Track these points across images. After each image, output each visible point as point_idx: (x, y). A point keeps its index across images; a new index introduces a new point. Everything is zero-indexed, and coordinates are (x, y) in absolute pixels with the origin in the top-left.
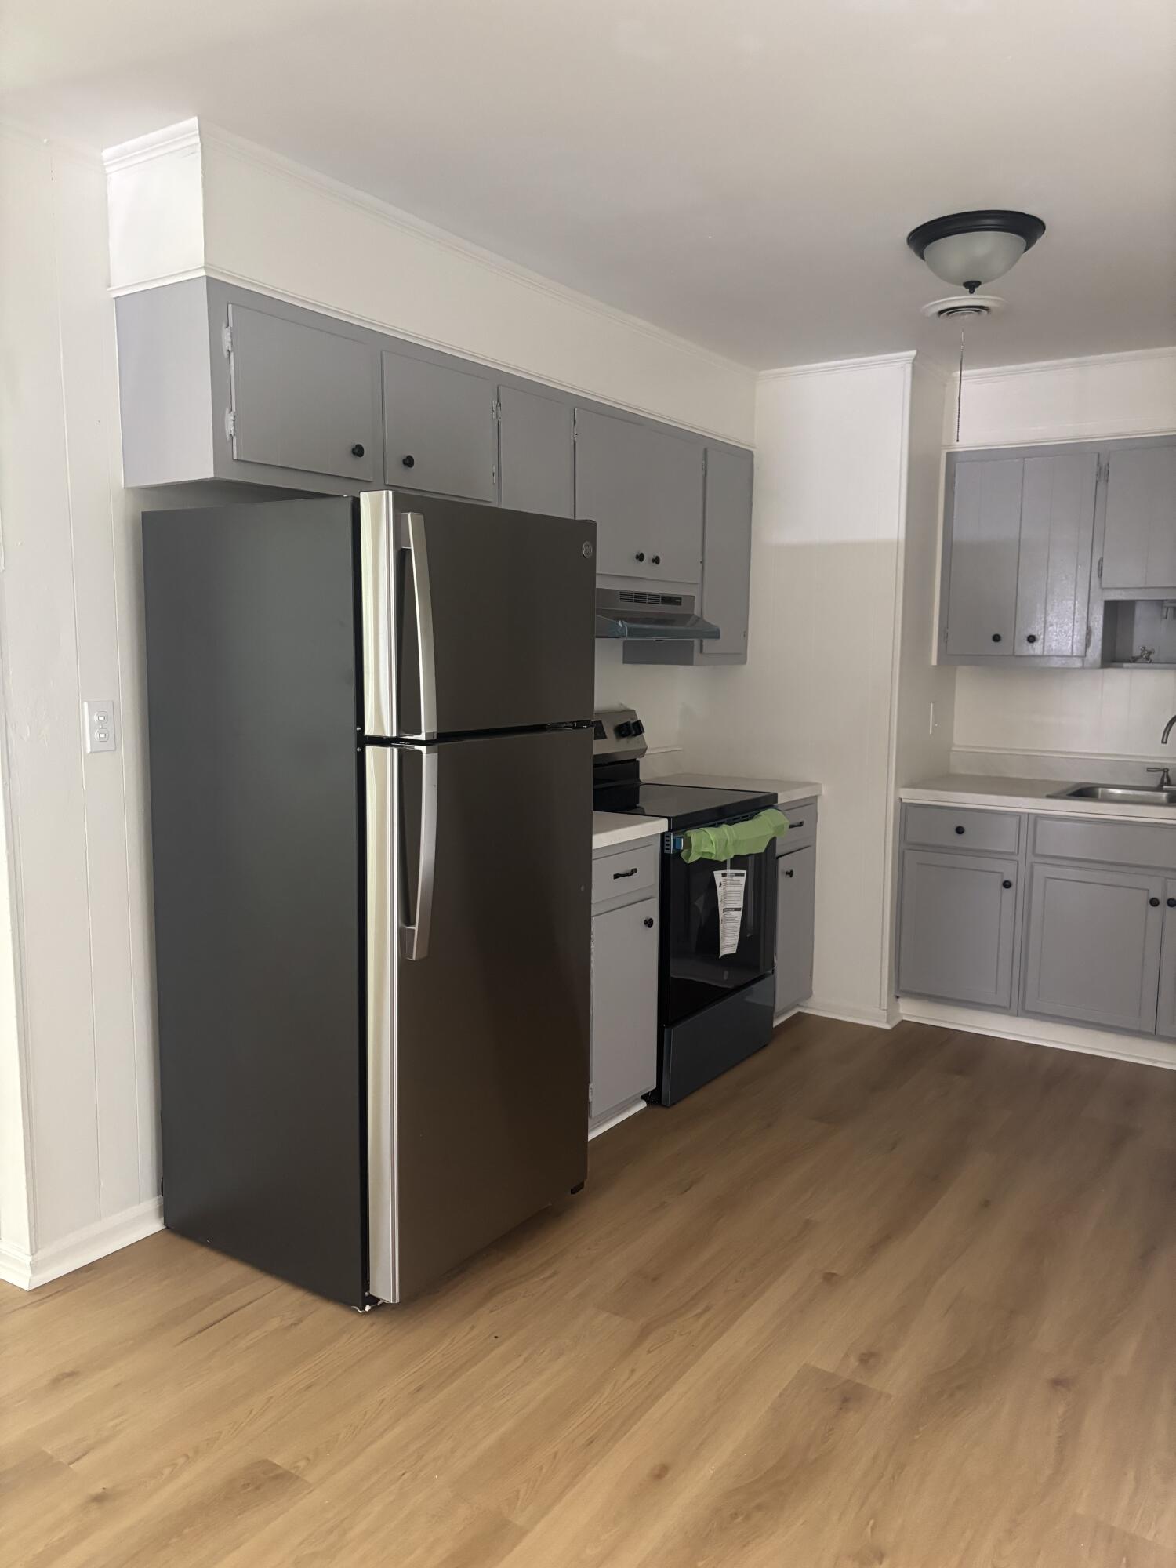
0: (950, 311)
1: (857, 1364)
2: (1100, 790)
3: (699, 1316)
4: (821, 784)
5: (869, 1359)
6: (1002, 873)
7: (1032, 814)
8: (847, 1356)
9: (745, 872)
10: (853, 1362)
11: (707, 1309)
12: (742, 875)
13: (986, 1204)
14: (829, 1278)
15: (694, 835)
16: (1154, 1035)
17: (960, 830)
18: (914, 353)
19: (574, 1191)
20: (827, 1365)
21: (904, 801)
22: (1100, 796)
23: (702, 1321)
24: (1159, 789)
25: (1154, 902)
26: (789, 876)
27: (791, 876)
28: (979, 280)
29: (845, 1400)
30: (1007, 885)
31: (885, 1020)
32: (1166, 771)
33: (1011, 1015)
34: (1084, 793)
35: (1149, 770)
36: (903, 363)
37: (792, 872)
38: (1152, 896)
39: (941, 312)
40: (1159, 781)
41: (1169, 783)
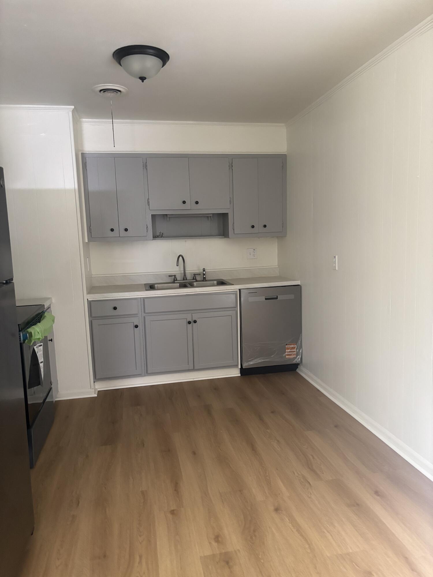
0: (105, 90)
1: (216, 544)
2: (156, 285)
3: (140, 562)
4: (51, 298)
5: (217, 538)
6: (133, 322)
7: (142, 298)
8: (210, 543)
9: (42, 344)
10: (215, 544)
11: (141, 557)
12: (41, 345)
13: (194, 453)
14: (173, 512)
15: (32, 330)
16: (194, 369)
17: (115, 308)
18: (73, 107)
19: (32, 534)
20: (208, 552)
21: (89, 300)
22: (156, 288)
23: (144, 564)
24: (174, 282)
25: (189, 323)
26: (51, 341)
27: (52, 341)
28: (146, 77)
29: (227, 563)
30: (136, 326)
31: (94, 393)
32: (175, 276)
33: (143, 376)
34: (152, 287)
35: (170, 276)
36: (68, 111)
37: (52, 339)
38: (188, 320)
39: (101, 91)
40: (173, 280)
41: (176, 280)
